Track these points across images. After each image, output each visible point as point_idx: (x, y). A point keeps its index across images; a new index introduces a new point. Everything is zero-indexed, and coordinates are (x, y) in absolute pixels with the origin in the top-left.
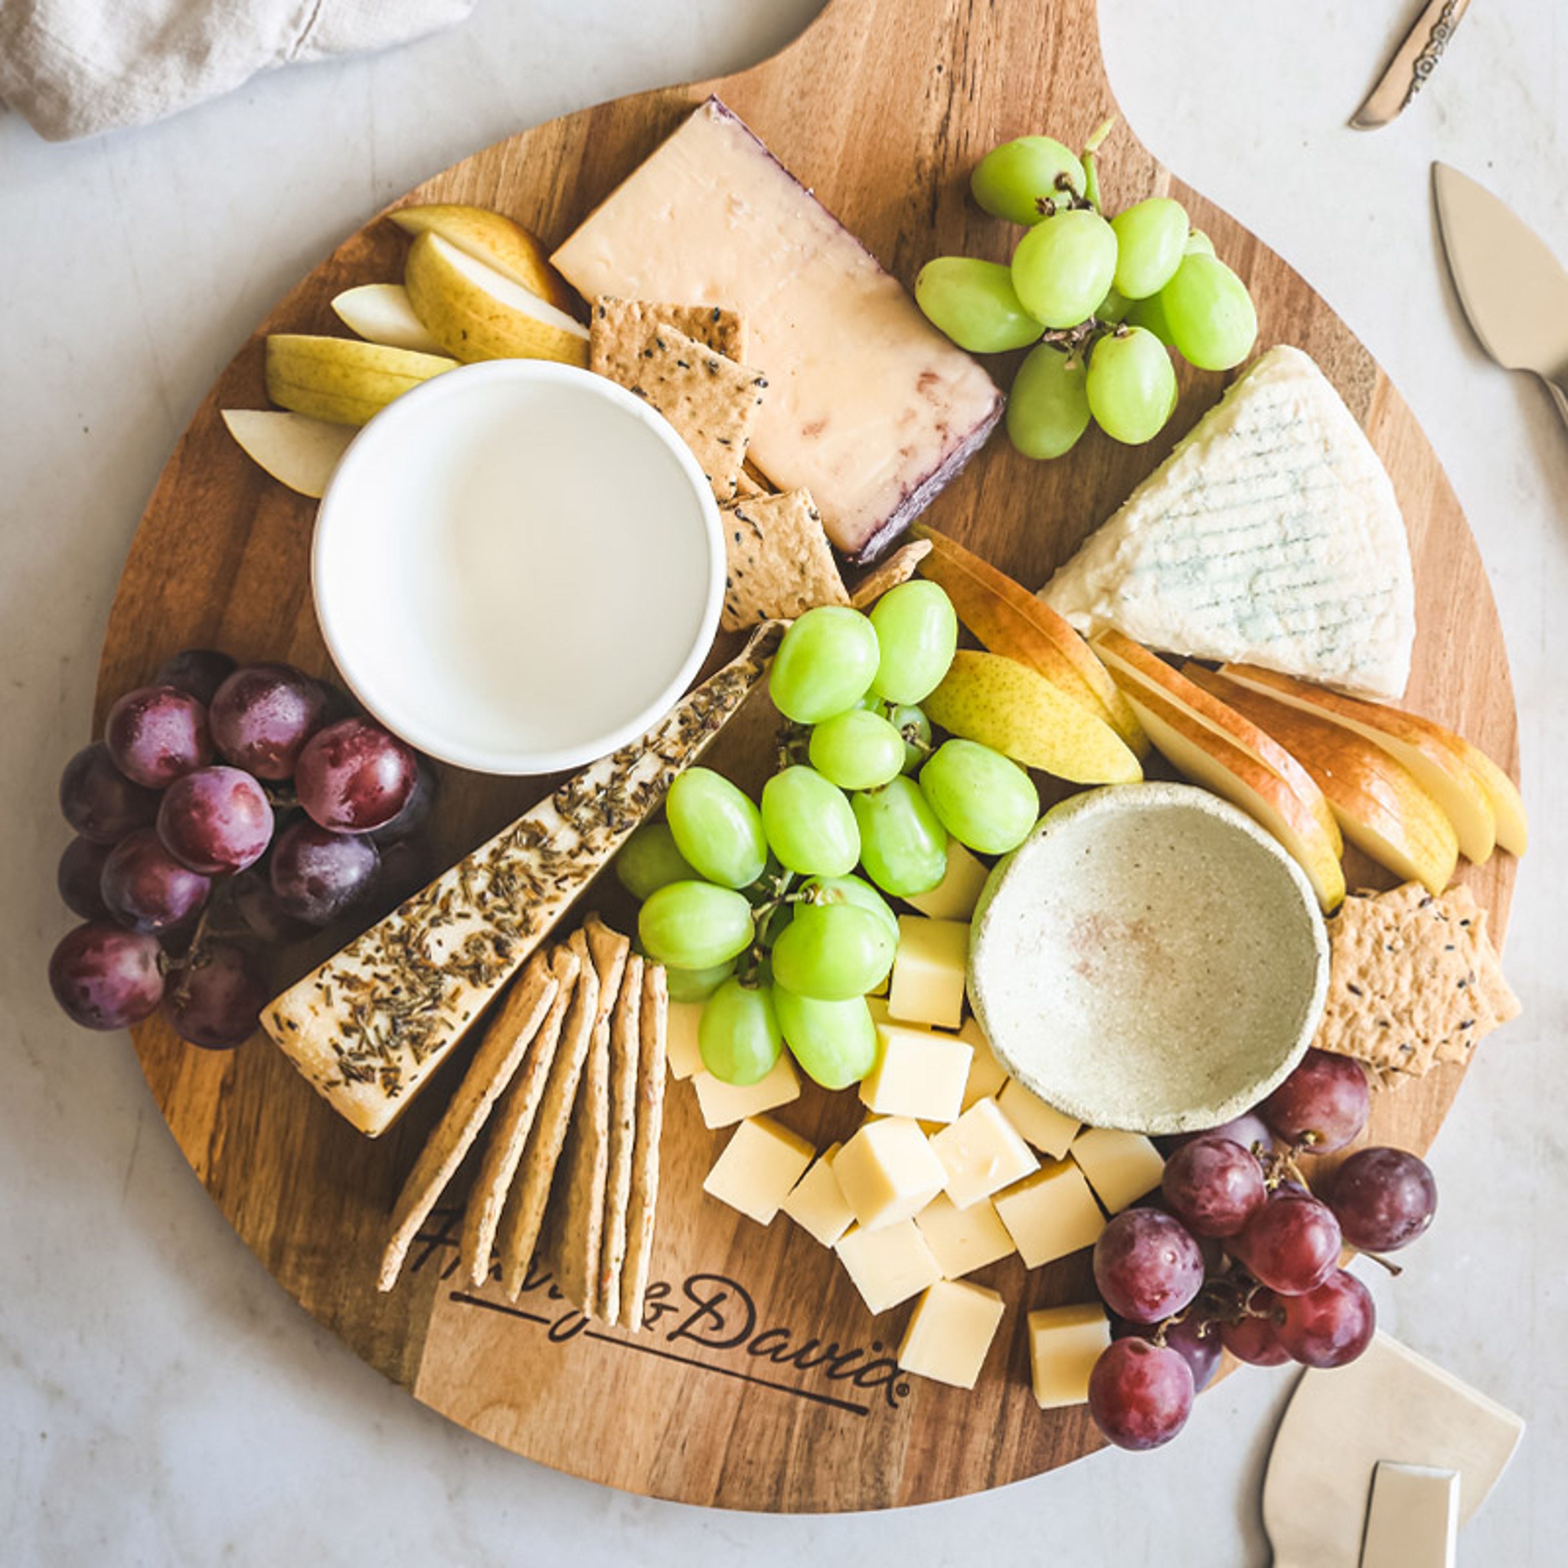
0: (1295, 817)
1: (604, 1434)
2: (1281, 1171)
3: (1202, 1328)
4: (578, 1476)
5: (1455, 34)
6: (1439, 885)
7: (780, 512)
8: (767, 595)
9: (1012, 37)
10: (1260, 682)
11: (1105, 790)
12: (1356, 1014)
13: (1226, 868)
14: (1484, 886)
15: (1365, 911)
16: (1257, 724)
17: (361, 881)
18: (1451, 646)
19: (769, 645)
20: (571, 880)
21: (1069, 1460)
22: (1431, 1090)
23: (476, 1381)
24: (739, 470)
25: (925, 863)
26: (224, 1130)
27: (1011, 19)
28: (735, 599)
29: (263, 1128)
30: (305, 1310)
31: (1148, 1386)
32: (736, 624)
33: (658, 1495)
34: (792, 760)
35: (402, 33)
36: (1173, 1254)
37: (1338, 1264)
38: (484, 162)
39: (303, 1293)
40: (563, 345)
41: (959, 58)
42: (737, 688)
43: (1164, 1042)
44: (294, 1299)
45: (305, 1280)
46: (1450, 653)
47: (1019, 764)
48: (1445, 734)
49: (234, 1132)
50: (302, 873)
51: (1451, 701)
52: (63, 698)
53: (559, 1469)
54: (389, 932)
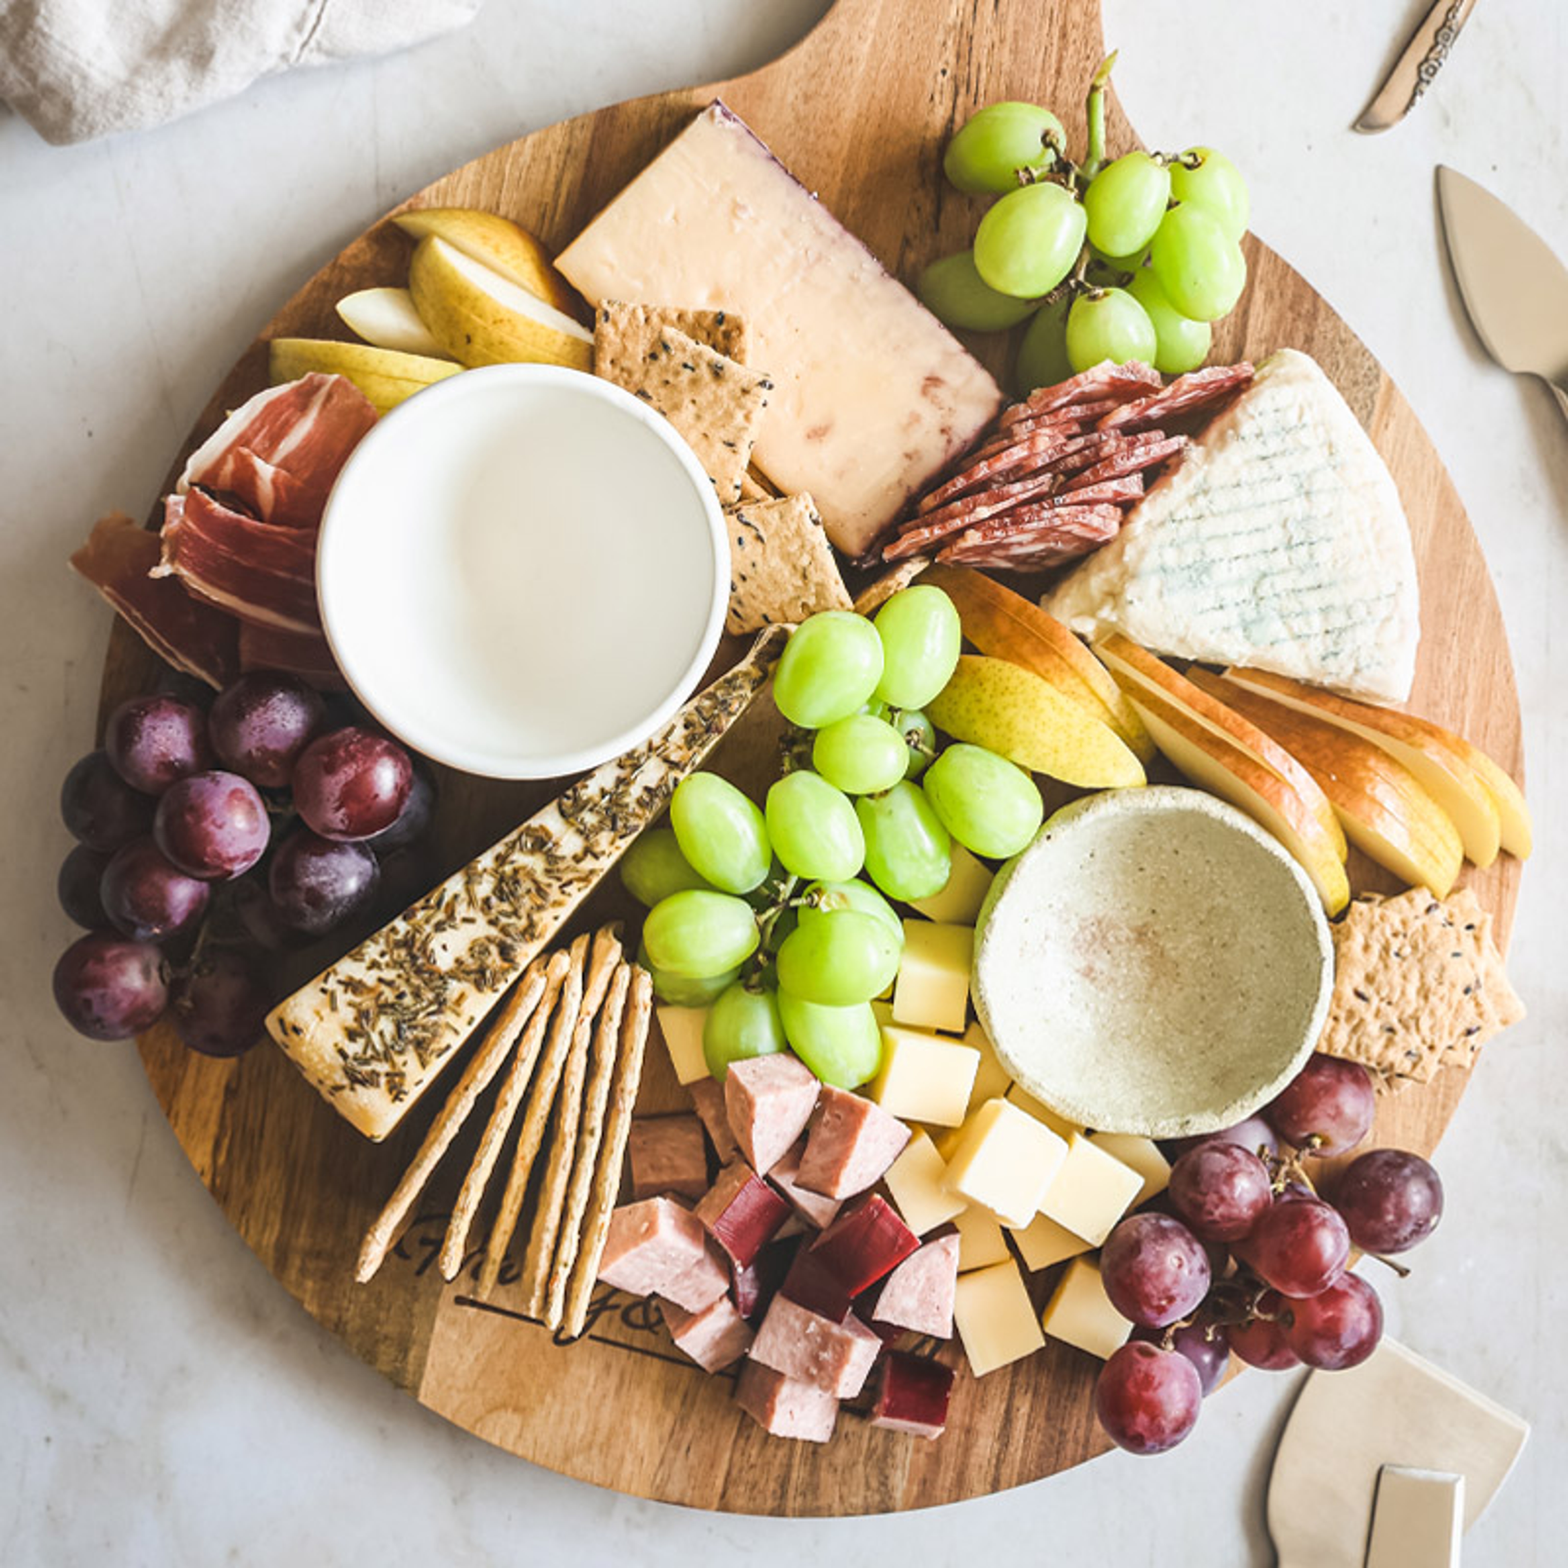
0: (1300, 821)
1: (609, 1439)
2: (1288, 1175)
3: (1210, 1331)
4: (583, 1480)
5: (1460, 37)
6: (1444, 889)
7: (781, 517)
8: (770, 599)
9: (1016, 40)
10: (1266, 685)
11: (1109, 794)
12: (1362, 1021)
13: (1230, 872)
14: (1488, 889)
15: (1373, 917)
16: (1261, 728)
17: (359, 891)
18: (1455, 649)
19: (773, 649)
20: (576, 885)
21: (1074, 1463)
22: (1435, 1093)
23: (481, 1384)
24: (744, 473)
25: (929, 868)
26: (229, 1133)
27: (1016, 21)
28: (740, 602)
29: (267, 1134)
30: (309, 1316)
31: (1156, 1389)
32: (741, 627)
33: (662, 1499)
34: (796, 766)
35: (406, 37)
36: (1180, 1259)
37: (1345, 1267)
38: (489, 165)
39: (307, 1297)
40: (568, 348)
41: (963, 62)
42: (742, 692)
43: (1169, 1046)
44: (298, 1303)
45: (309, 1284)
46: (1454, 657)
47: (1022, 768)
48: (1450, 737)
49: (238, 1136)
50: (299, 883)
51: (1456, 705)
52: (67, 702)
53: (563, 1473)
54: (393, 937)
